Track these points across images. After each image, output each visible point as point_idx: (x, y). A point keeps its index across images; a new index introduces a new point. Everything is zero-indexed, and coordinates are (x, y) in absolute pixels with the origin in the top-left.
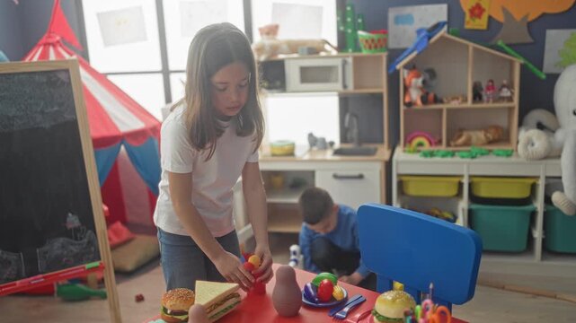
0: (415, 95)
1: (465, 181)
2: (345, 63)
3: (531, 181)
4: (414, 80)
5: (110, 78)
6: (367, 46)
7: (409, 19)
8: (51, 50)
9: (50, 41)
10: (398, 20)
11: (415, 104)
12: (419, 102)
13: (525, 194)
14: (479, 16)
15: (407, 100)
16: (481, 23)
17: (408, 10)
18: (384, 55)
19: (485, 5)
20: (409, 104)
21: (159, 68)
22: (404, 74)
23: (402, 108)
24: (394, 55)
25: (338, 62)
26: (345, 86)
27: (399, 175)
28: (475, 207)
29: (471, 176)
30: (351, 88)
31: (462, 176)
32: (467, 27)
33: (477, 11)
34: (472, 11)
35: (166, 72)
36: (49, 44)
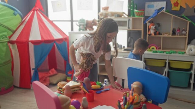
0: (152, 32)
1: (167, 62)
2: (129, 20)
3: (191, 63)
4: (152, 27)
5: (54, 22)
6: (137, 15)
7: (152, 6)
8: (35, 12)
9: (35, 9)
10: (149, 6)
11: (152, 35)
12: (153, 34)
13: (189, 67)
14: (177, 6)
15: (149, 33)
16: (178, 8)
17: (152, 3)
18: (143, 18)
19: (179, 2)
20: (150, 35)
21: (70, 19)
22: (149, 24)
23: (147, 36)
24: (146, 18)
25: (127, 20)
26: (129, 28)
27: (144, 58)
28: (170, 71)
29: (169, 60)
30: (131, 29)
31: (166, 60)
32: (173, 9)
33: (176, 4)
34: (174, 4)
35: (72, 21)
36: (35, 10)
